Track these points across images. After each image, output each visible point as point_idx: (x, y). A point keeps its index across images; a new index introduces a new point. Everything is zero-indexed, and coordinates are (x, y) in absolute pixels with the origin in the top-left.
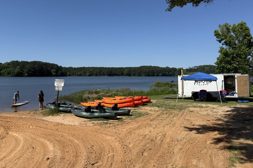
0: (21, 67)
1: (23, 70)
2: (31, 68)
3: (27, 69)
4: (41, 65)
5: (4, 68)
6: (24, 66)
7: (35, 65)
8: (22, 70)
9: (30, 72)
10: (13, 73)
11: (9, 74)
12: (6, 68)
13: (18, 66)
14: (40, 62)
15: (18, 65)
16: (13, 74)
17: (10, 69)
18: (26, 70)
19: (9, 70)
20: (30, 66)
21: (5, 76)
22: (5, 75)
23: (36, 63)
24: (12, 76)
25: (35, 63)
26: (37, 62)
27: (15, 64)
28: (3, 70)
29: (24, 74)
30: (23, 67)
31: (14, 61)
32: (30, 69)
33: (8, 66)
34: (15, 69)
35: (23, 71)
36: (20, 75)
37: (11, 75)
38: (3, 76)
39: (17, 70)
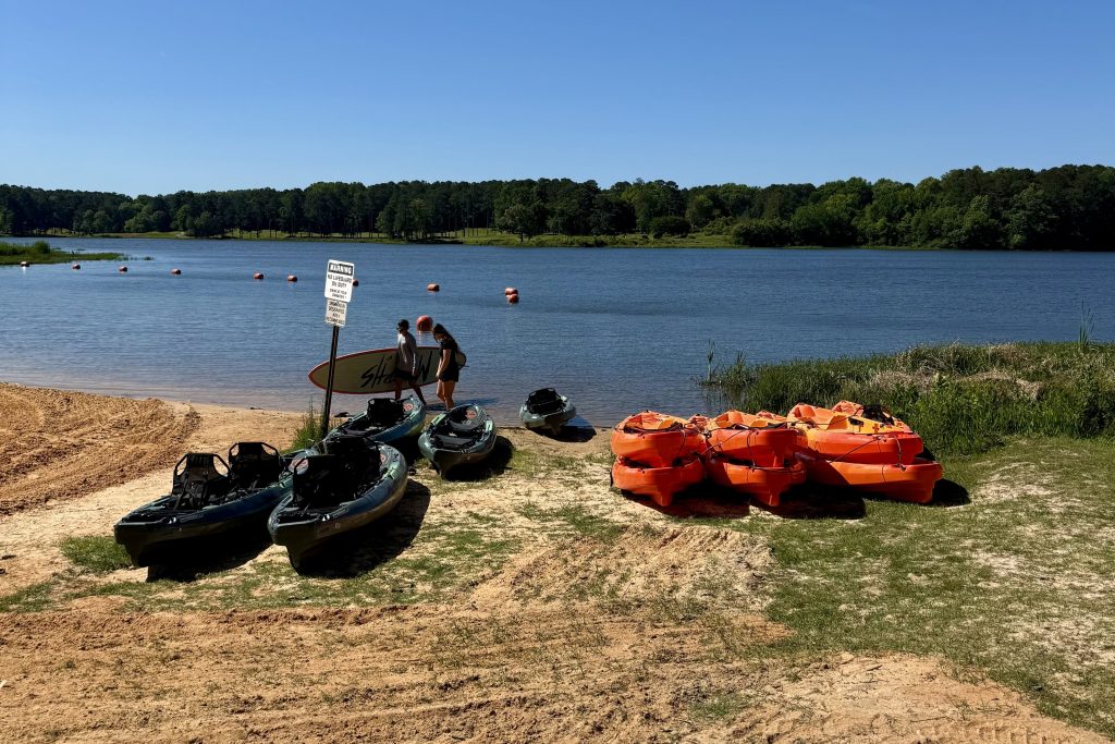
0: (994, 199)
1: (1005, 214)
2: (1044, 206)
3: (1024, 207)
4: (1105, 183)
5: (912, 208)
6: (1010, 195)
7: (1070, 191)
8: (996, 215)
9: (1040, 228)
10: (950, 230)
11: (933, 233)
12: (923, 208)
13: (978, 198)
14: (1099, 167)
15: (977, 192)
16: (950, 234)
17: (939, 210)
18: (1016, 217)
19: (933, 214)
20: (1040, 193)
21: (915, 245)
22: (915, 241)
23: (1073, 177)
24: (947, 247)
25: (1067, 175)
26: (1085, 168)
27: (966, 183)
28: (908, 215)
29: (1005, 235)
30: (1003, 200)
31: (960, 173)
32: (1041, 209)
33: (933, 200)
34: (962, 213)
35: (1006, 221)
36: (984, 239)
37: (945, 241)
38: (906, 244)
39: (975, 212)
